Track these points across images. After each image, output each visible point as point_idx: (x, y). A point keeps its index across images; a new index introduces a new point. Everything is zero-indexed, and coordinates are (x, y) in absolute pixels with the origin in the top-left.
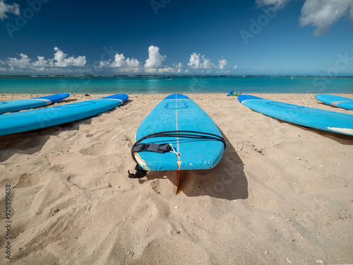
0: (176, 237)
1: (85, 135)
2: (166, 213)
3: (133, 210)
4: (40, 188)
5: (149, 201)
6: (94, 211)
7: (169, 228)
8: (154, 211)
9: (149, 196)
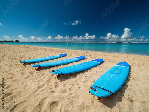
0: (92, 106)
1: (85, 76)
2: (93, 102)
3: (87, 99)
4: (75, 88)
5: (91, 99)
6: (82, 96)
7: (91, 104)
8: (91, 101)
9: (92, 98)
